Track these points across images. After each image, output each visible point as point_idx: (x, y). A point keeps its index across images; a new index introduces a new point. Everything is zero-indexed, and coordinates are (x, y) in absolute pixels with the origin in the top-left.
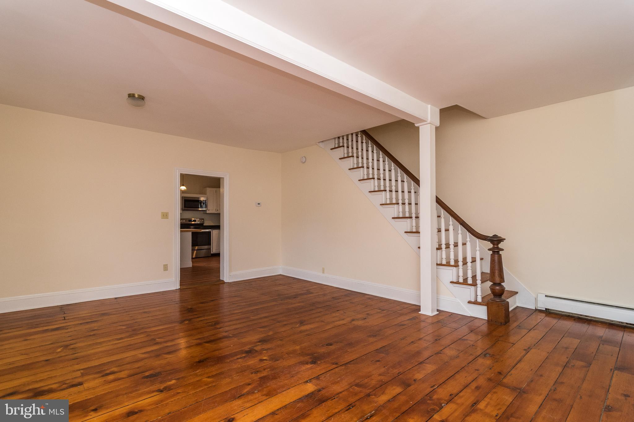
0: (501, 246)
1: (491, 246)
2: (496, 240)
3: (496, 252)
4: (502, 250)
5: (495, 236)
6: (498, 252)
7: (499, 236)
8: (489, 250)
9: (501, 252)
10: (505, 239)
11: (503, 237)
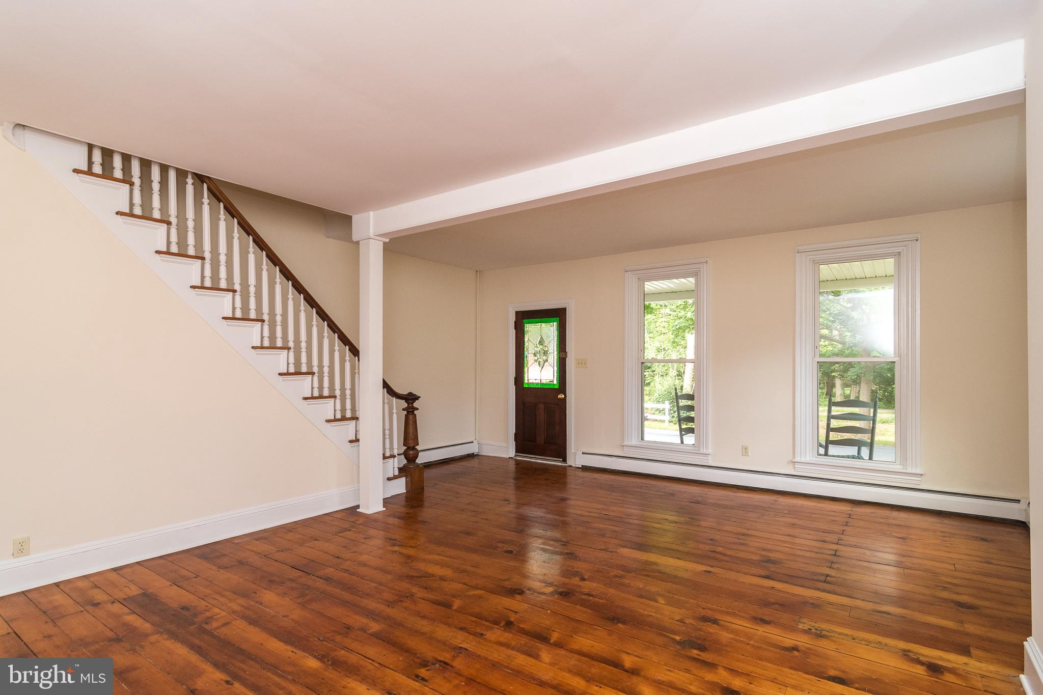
0: (415, 405)
1: (406, 405)
2: (411, 398)
3: (410, 412)
4: (417, 409)
5: (410, 394)
6: (413, 411)
7: (414, 393)
8: (404, 410)
9: (416, 412)
10: (420, 397)
11: (418, 395)
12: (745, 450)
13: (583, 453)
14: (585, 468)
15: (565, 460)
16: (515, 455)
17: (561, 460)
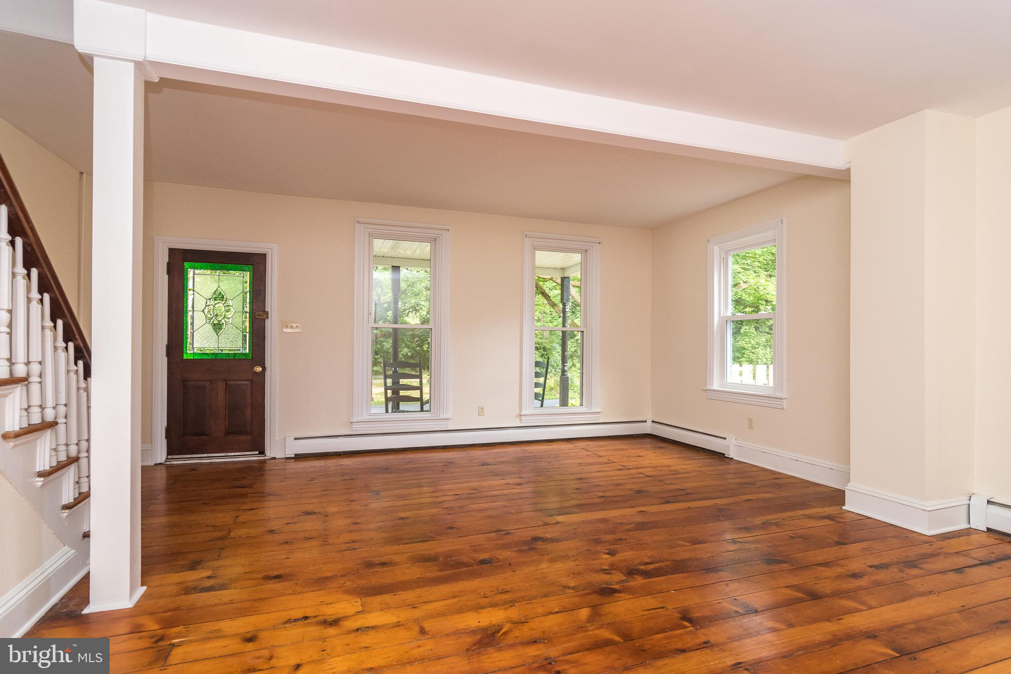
12: (481, 411)
13: (295, 439)
14: (299, 457)
15: (262, 452)
16: (167, 459)
17: (257, 452)
